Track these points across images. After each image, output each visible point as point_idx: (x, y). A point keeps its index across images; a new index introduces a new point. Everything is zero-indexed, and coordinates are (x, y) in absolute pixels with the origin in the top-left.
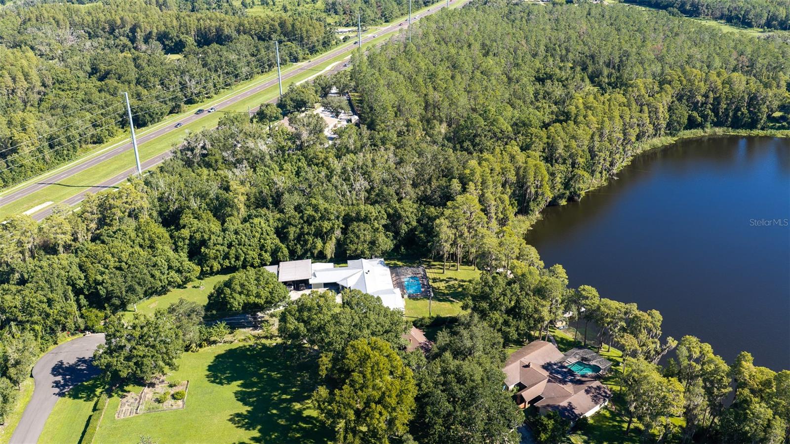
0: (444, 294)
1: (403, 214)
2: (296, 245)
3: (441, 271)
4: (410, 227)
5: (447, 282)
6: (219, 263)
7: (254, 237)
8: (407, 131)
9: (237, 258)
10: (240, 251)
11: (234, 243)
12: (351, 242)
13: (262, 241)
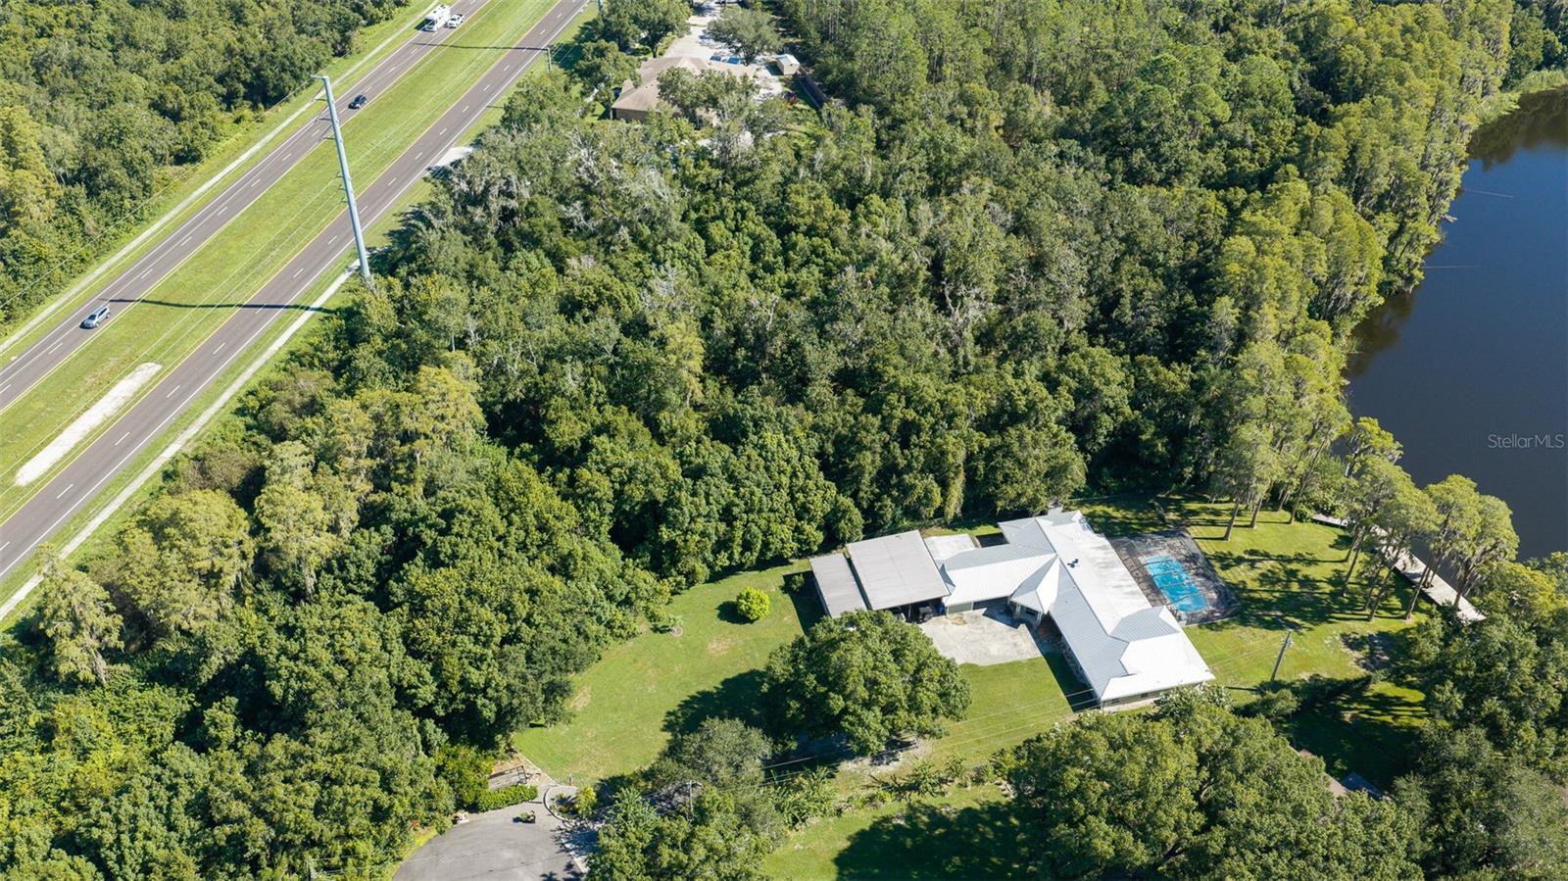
0: (1268, 605)
1: (1106, 390)
2: (878, 497)
3: (1221, 531)
4: (1121, 418)
5: (1252, 564)
6: (705, 560)
7: (778, 487)
8: (970, 115)
9: (747, 546)
10: (754, 528)
11: (736, 510)
12: (1006, 477)
13: (800, 495)
